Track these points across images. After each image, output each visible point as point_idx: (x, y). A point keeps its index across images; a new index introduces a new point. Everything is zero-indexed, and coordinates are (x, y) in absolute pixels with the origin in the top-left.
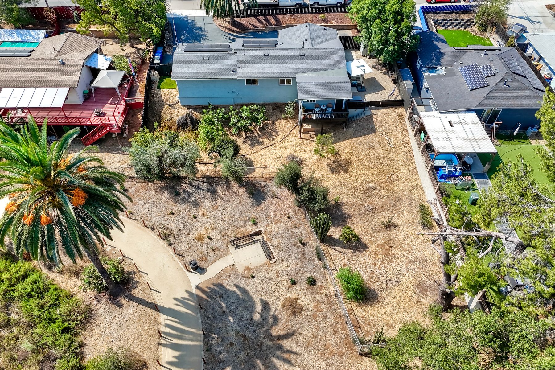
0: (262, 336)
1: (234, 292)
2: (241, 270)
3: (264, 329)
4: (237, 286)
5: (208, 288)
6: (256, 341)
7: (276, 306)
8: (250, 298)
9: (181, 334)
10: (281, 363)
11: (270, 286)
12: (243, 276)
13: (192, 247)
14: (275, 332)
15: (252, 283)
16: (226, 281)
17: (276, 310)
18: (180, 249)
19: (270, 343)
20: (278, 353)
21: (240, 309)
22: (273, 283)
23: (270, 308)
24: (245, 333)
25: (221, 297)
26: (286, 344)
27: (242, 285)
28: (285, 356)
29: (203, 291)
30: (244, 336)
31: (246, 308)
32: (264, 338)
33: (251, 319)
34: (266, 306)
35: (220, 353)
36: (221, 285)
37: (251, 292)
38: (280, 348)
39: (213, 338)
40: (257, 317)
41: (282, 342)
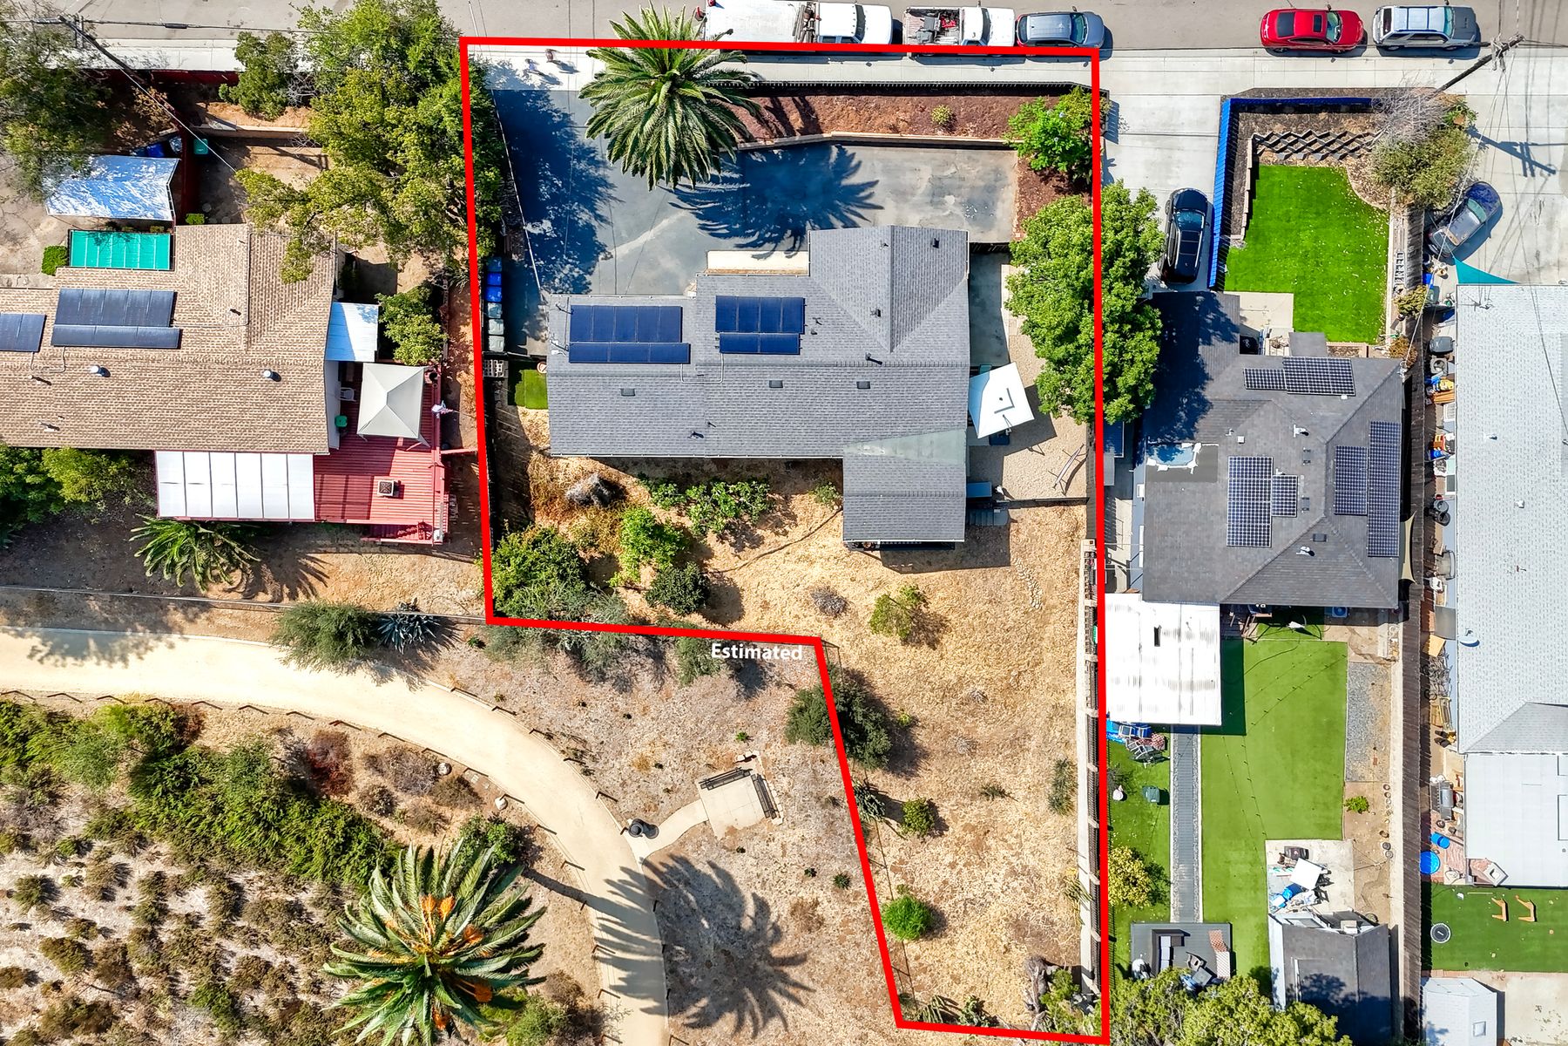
0: (757, 956)
1: (709, 876)
2: (719, 833)
3: (759, 945)
4: (713, 866)
5: (662, 864)
6: (746, 962)
7: (780, 910)
8: (735, 890)
9: (627, 943)
10: (785, 1000)
11: (770, 872)
12: (724, 847)
13: (629, 782)
14: (776, 952)
15: (739, 862)
16: (695, 855)
17: (779, 917)
18: (607, 784)
19: (769, 969)
20: (780, 985)
21: (720, 907)
22: (776, 867)
23: (769, 913)
24: (730, 948)
25: (687, 883)
26: (794, 973)
27: (721, 865)
28: (792, 990)
29: (655, 870)
30: (726, 953)
31: (730, 907)
32: (760, 959)
33: (739, 928)
34: (762, 907)
35: (691, 976)
36: (684, 861)
37: (738, 880)
38: (785, 978)
39: (678, 952)
40: (747, 924)
41: (786, 970)
